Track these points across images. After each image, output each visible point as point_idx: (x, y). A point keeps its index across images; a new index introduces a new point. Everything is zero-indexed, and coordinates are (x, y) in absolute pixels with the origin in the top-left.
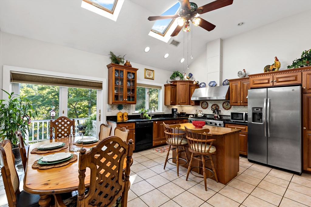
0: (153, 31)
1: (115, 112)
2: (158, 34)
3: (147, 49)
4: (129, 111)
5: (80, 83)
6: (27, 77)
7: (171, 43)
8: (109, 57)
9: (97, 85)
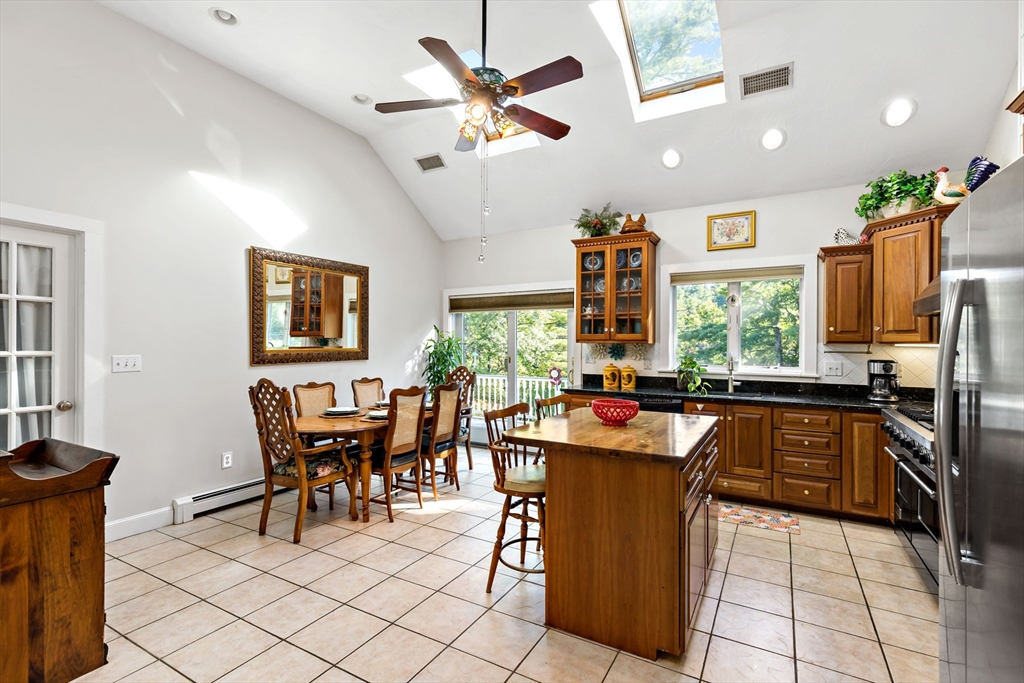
0: (671, 92)
1: (601, 366)
2: (697, 87)
3: (671, 158)
4: (647, 363)
5: (531, 300)
6: (464, 302)
7: (747, 91)
8: (573, 225)
9: (563, 298)
